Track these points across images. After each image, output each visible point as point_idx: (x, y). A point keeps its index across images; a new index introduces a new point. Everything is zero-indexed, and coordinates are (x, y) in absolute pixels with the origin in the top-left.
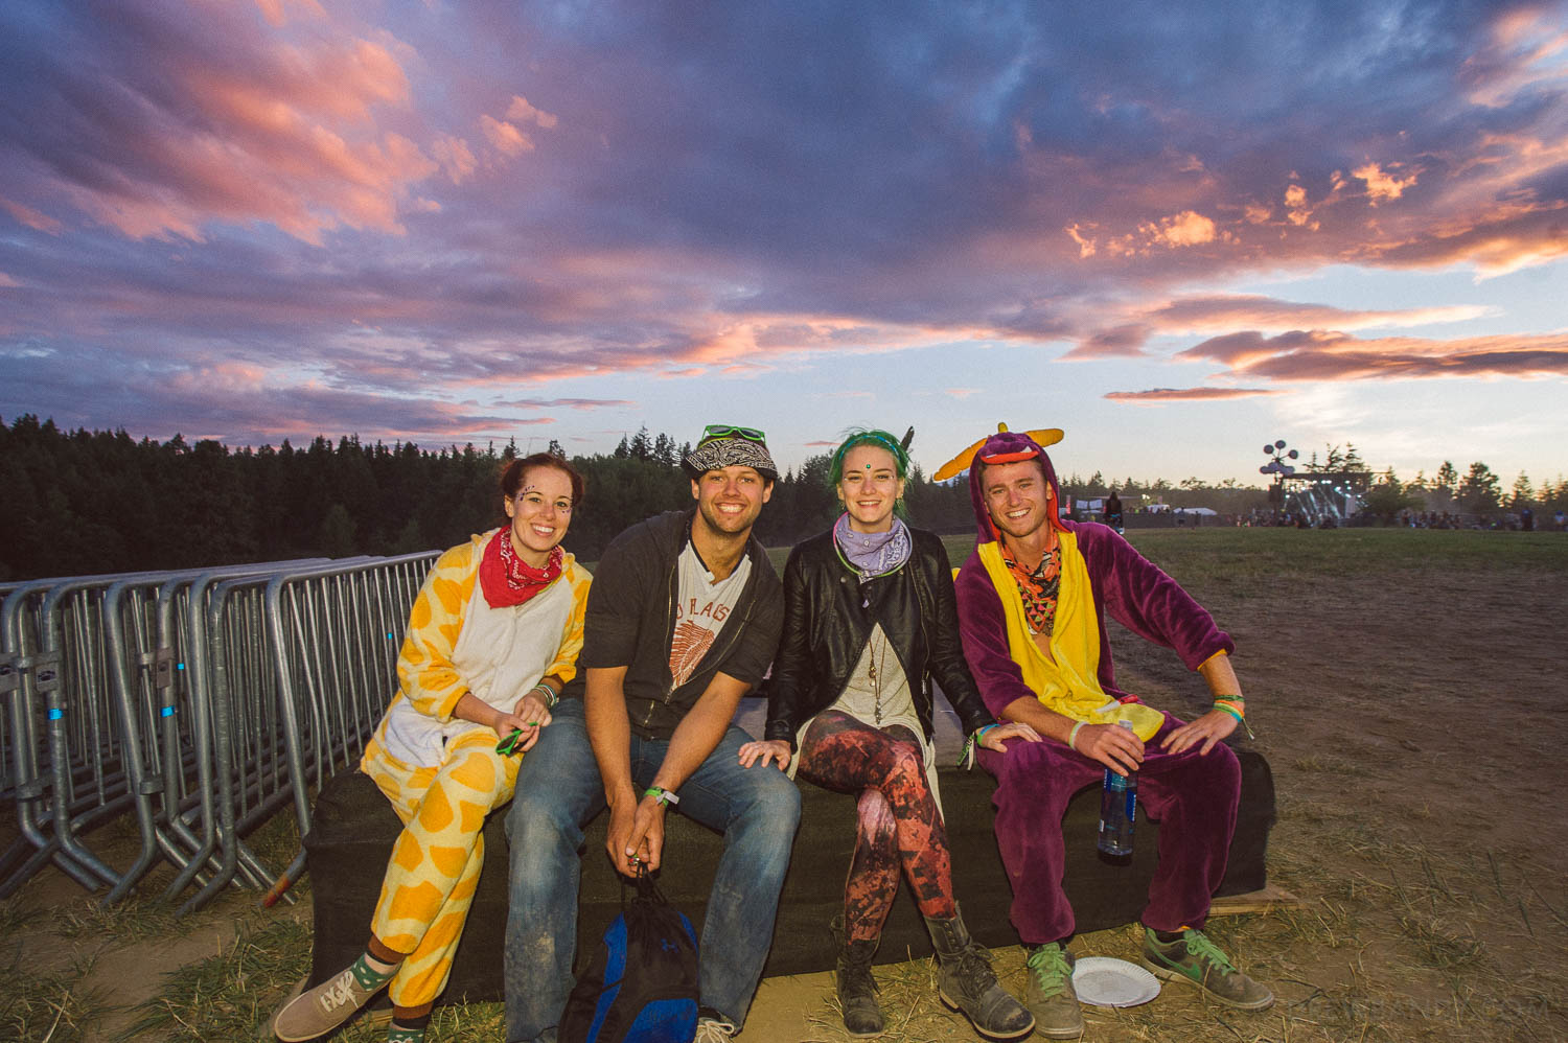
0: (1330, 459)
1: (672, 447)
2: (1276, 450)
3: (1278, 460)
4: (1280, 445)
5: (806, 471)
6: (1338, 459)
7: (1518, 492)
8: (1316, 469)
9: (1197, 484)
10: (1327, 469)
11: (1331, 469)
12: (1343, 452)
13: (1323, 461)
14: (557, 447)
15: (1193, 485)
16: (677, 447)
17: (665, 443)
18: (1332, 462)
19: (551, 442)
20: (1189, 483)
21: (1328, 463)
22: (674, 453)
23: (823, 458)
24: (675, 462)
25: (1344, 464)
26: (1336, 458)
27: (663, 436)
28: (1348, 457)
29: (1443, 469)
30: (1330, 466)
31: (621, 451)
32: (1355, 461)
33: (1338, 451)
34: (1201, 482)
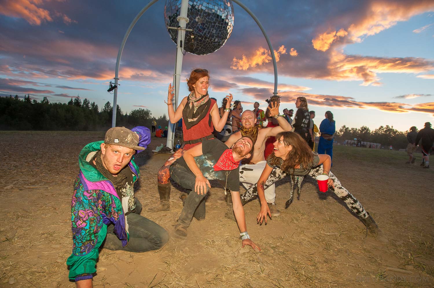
1: (89, 103)
5: (132, 114)
14: (46, 99)
16: (90, 103)
17: (87, 102)
19: (44, 98)
22: (89, 105)
23: (137, 110)
24: (90, 108)
27: (86, 99)
31: (71, 103)
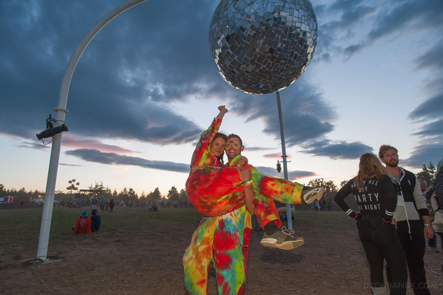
0: (96, 186)
2: (73, 182)
3: (73, 185)
4: (74, 181)
6: (98, 186)
7: (142, 196)
8: (92, 189)
9: (60, 192)
10: (95, 189)
11: (96, 189)
12: (100, 184)
13: (94, 186)
15: (59, 192)
18: (96, 187)
20: (57, 192)
21: (95, 187)
25: (99, 187)
26: (98, 185)
28: (101, 185)
29: (124, 190)
30: (96, 188)
32: (103, 187)
33: (98, 183)
34: (61, 192)
